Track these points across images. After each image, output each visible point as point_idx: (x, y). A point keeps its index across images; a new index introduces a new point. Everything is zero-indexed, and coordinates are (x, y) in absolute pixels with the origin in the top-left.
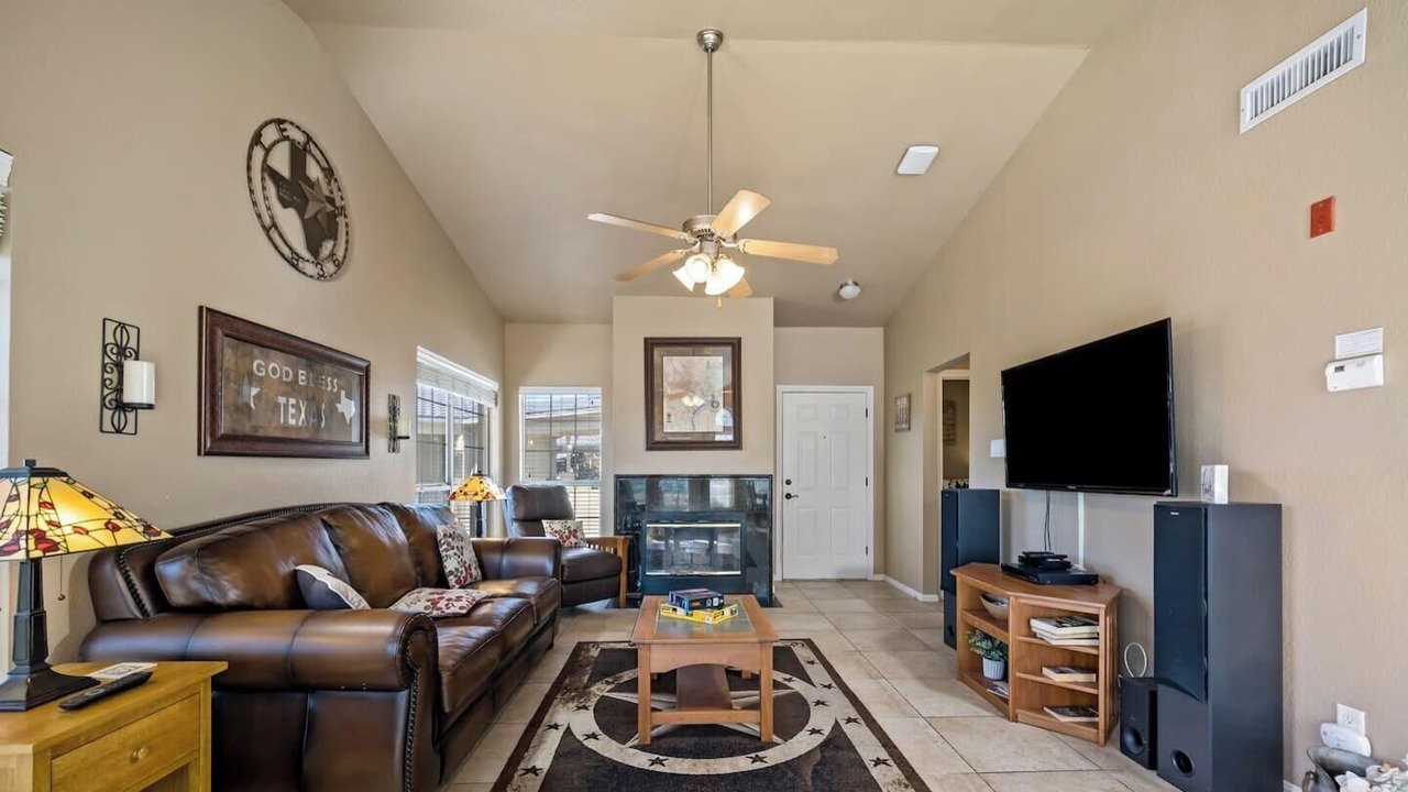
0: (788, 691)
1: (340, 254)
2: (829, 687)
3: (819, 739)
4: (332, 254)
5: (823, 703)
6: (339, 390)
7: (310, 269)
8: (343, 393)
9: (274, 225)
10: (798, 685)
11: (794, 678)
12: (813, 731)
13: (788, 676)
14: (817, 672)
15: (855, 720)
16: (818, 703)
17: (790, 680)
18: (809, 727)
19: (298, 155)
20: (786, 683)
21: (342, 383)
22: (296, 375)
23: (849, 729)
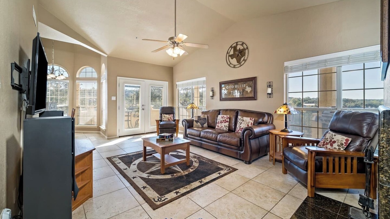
0: (147, 172)
1: (246, 58)
2: (134, 178)
3: (133, 163)
4: (244, 59)
5: (134, 171)
6: (246, 87)
7: (239, 66)
8: (247, 87)
9: (230, 63)
10: (145, 175)
11: (147, 177)
12: (135, 164)
13: (150, 177)
14: (141, 183)
15: (124, 169)
16: (136, 171)
17: (148, 176)
18: (136, 165)
19: (235, 48)
20: (149, 175)
21: (246, 85)
22: (234, 87)
23: (126, 167)
